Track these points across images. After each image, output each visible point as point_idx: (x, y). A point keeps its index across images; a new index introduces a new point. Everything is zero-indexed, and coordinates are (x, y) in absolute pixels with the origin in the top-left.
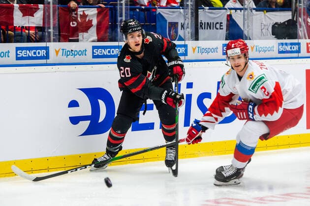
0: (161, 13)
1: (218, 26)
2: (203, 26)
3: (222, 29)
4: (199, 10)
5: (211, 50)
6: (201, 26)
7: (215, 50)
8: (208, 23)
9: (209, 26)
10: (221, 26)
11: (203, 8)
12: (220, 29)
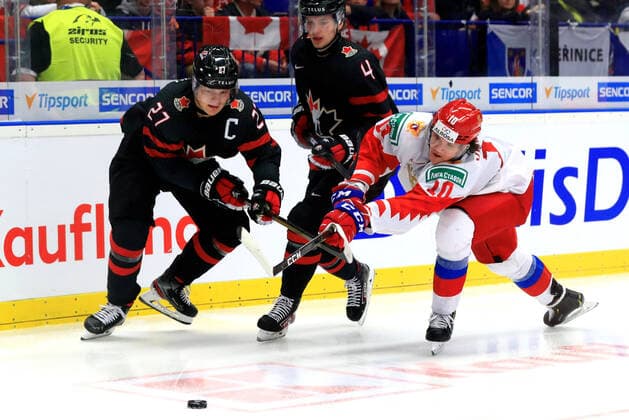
0: (495, 32)
1: (594, 55)
2: (569, 55)
3: (602, 60)
4: (560, 28)
5: (577, 93)
6: (565, 55)
7: (584, 94)
8: (577, 51)
9: (579, 54)
10: (599, 55)
11: (568, 25)
12: (598, 60)
